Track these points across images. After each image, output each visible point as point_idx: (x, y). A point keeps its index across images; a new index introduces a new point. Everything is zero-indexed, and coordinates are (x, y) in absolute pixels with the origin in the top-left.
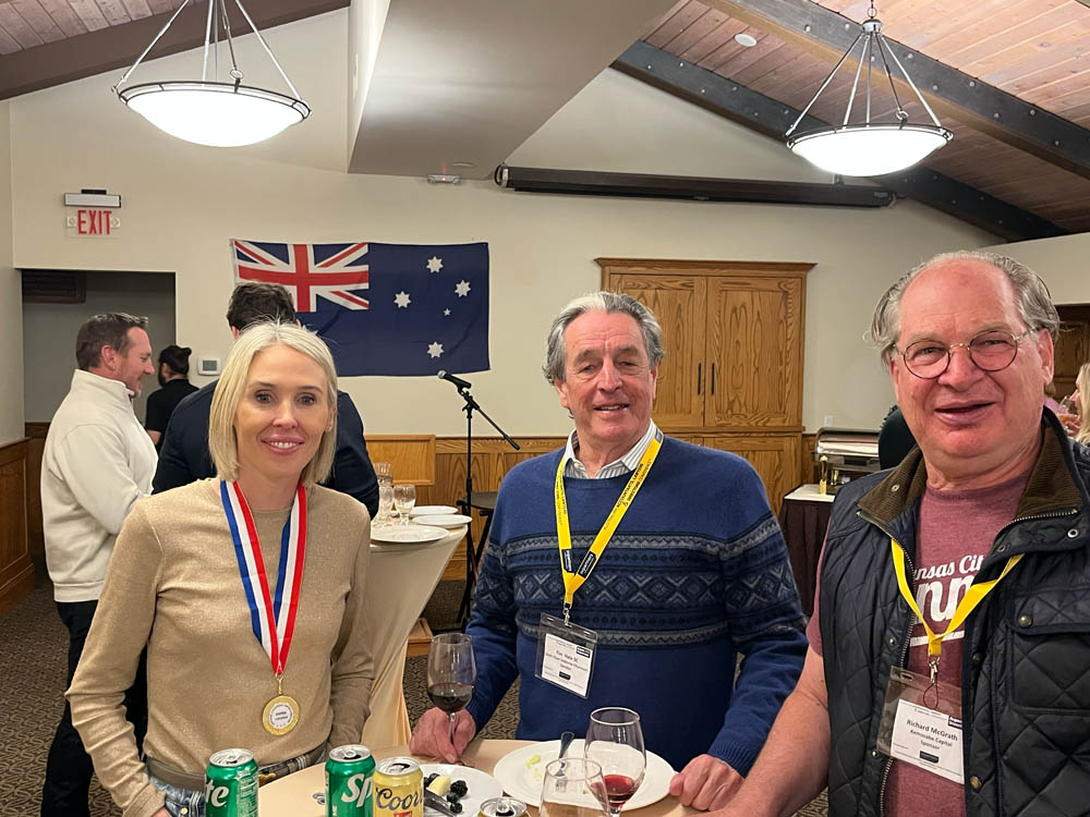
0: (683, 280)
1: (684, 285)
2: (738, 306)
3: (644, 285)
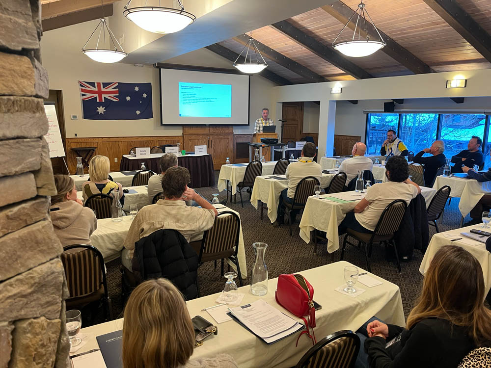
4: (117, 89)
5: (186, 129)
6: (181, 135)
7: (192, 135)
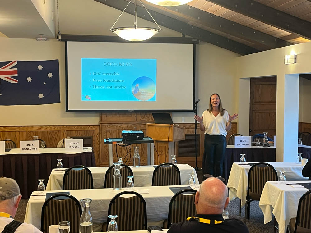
4: (17, 69)
5: (104, 116)
6: (97, 124)
7: (112, 124)
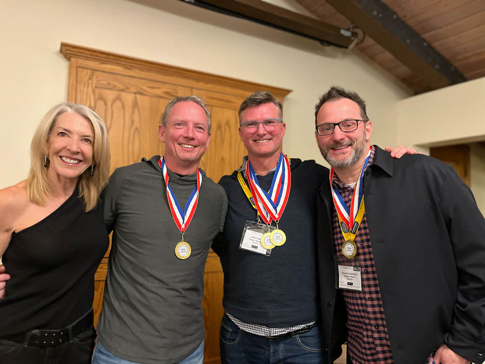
0: (166, 88)
1: (167, 93)
2: (223, 122)
3: (121, 87)
